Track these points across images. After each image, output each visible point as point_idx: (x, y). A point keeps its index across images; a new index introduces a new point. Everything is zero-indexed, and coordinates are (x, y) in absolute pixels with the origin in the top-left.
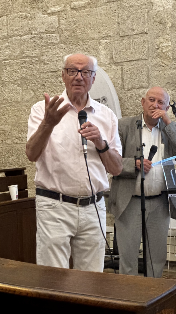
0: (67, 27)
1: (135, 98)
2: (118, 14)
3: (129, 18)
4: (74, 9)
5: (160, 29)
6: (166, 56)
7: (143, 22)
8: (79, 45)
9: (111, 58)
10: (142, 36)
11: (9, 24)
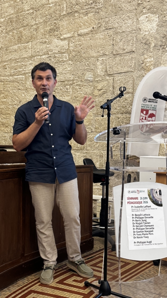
0: (74, 49)
1: (122, 101)
2: (113, 38)
3: (121, 41)
4: (80, 35)
5: (145, 49)
6: (148, 69)
7: (132, 44)
8: (83, 62)
9: (105, 71)
10: (130, 54)
11: (33, 47)
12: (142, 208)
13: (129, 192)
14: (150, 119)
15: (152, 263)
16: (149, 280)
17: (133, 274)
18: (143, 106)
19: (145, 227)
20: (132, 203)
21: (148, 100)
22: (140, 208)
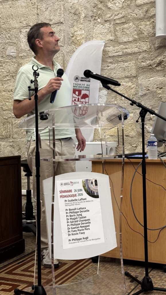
2: (38, 6)
3: (47, 10)
5: (74, 20)
6: (79, 43)
7: (59, 13)
8: (2, 34)
10: (58, 26)
12: (76, 201)
13: (62, 184)
14: (83, 100)
15: (91, 260)
16: (88, 280)
17: (70, 276)
18: (75, 86)
19: (80, 223)
20: (65, 196)
21: (80, 79)
22: (75, 202)
